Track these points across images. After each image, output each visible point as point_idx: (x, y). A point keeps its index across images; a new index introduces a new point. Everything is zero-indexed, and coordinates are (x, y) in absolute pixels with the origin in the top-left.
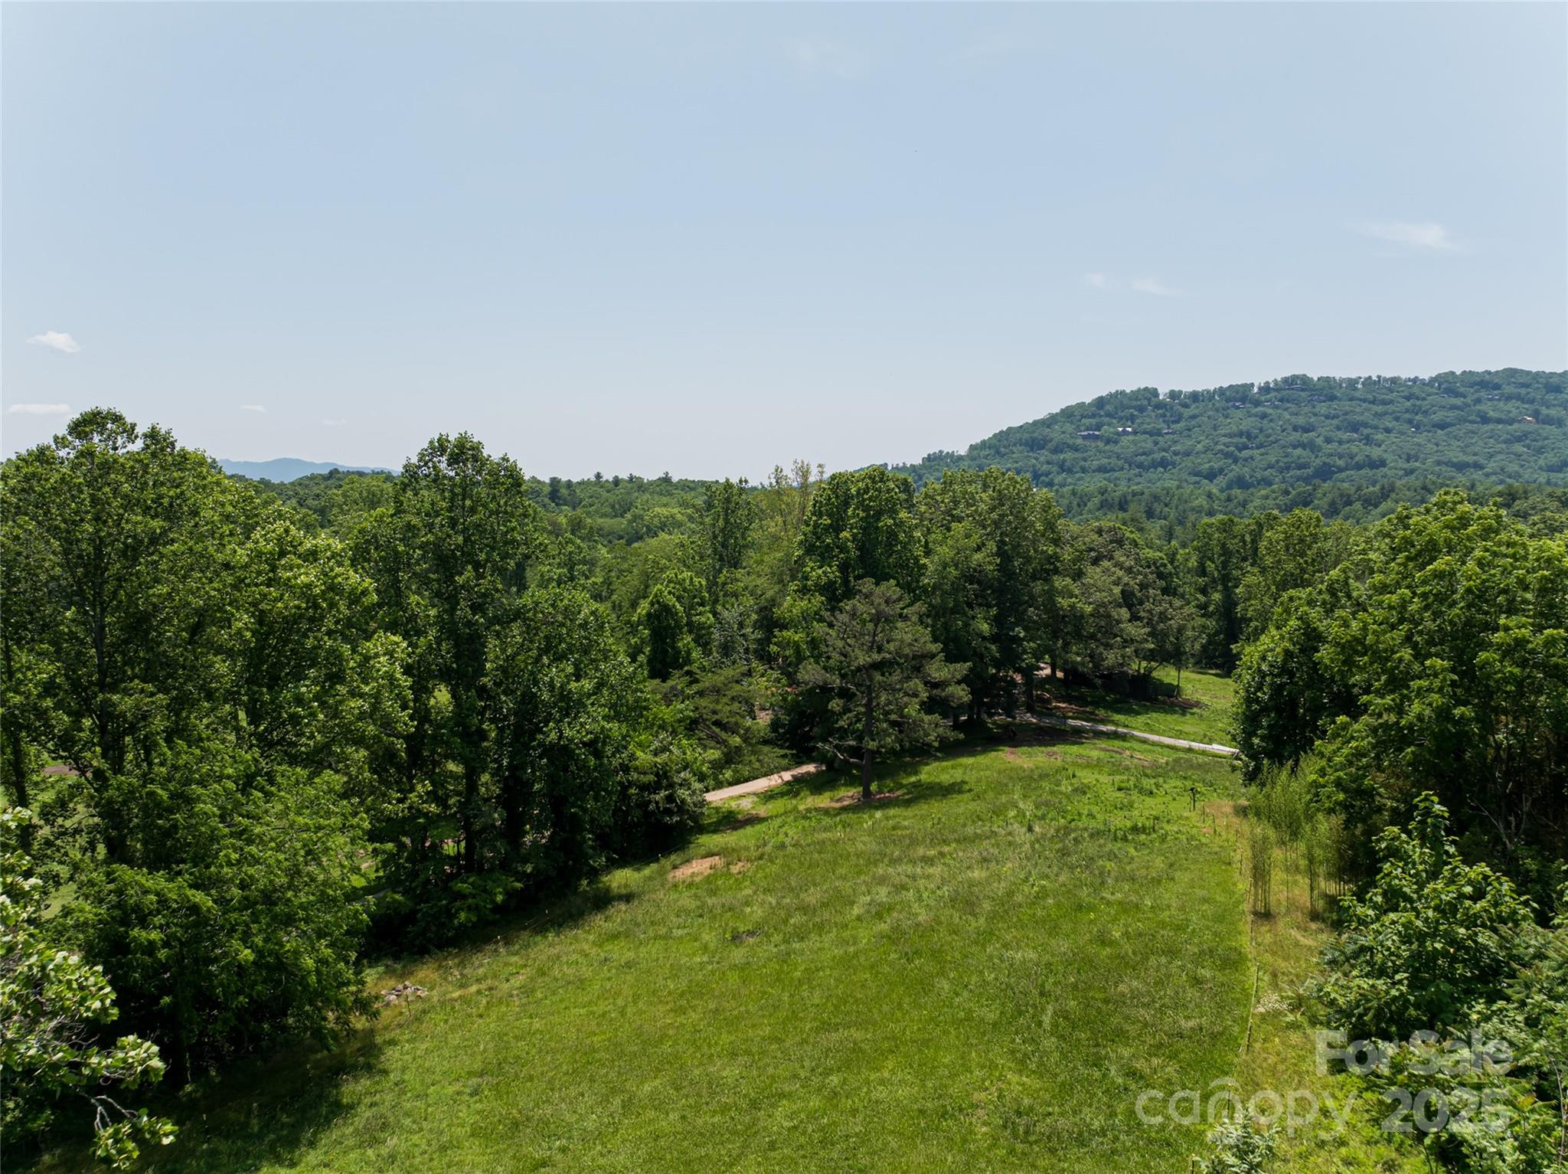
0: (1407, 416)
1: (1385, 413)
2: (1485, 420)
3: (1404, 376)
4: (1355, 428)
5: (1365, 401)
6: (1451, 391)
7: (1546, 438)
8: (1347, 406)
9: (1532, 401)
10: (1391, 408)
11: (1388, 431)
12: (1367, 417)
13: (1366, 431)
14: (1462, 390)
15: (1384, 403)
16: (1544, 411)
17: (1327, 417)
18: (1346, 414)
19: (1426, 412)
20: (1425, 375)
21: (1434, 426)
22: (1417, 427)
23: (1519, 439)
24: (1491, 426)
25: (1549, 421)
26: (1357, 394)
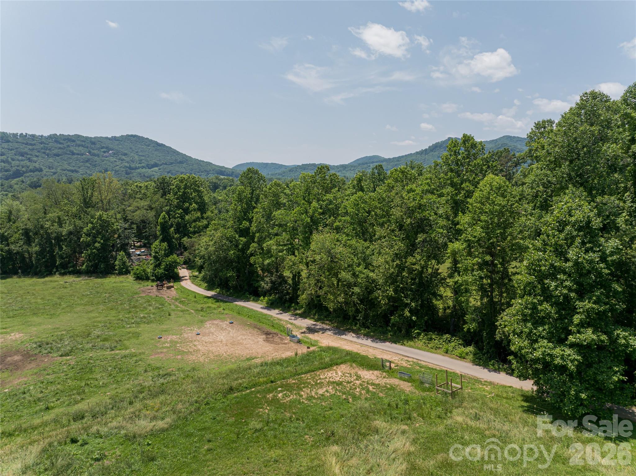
0: (43, 151)
1: (33, 149)
2: (73, 154)
3: (37, 134)
4: (22, 155)
5: (23, 143)
6: (57, 141)
7: (96, 161)
8: (16, 145)
9: (87, 147)
10: (35, 147)
11: (37, 156)
12: (26, 150)
13: (29, 156)
14: (61, 141)
15: (31, 145)
16: (93, 151)
17: (9, 149)
18: (17, 148)
19: (50, 150)
20: (46, 134)
21: (54, 155)
22: (48, 155)
23: (87, 161)
24: (76, 156)
25: (94, 155)
26: (19, 140)
